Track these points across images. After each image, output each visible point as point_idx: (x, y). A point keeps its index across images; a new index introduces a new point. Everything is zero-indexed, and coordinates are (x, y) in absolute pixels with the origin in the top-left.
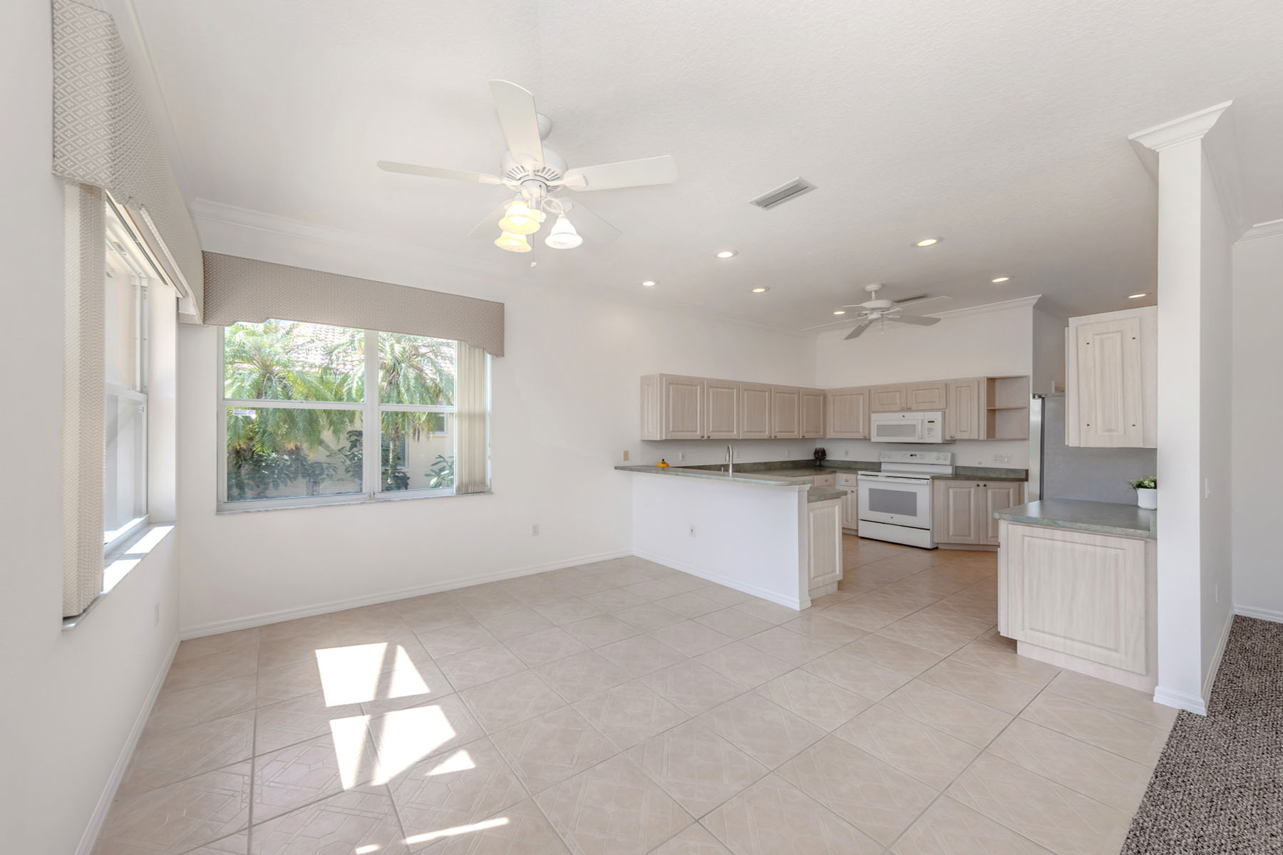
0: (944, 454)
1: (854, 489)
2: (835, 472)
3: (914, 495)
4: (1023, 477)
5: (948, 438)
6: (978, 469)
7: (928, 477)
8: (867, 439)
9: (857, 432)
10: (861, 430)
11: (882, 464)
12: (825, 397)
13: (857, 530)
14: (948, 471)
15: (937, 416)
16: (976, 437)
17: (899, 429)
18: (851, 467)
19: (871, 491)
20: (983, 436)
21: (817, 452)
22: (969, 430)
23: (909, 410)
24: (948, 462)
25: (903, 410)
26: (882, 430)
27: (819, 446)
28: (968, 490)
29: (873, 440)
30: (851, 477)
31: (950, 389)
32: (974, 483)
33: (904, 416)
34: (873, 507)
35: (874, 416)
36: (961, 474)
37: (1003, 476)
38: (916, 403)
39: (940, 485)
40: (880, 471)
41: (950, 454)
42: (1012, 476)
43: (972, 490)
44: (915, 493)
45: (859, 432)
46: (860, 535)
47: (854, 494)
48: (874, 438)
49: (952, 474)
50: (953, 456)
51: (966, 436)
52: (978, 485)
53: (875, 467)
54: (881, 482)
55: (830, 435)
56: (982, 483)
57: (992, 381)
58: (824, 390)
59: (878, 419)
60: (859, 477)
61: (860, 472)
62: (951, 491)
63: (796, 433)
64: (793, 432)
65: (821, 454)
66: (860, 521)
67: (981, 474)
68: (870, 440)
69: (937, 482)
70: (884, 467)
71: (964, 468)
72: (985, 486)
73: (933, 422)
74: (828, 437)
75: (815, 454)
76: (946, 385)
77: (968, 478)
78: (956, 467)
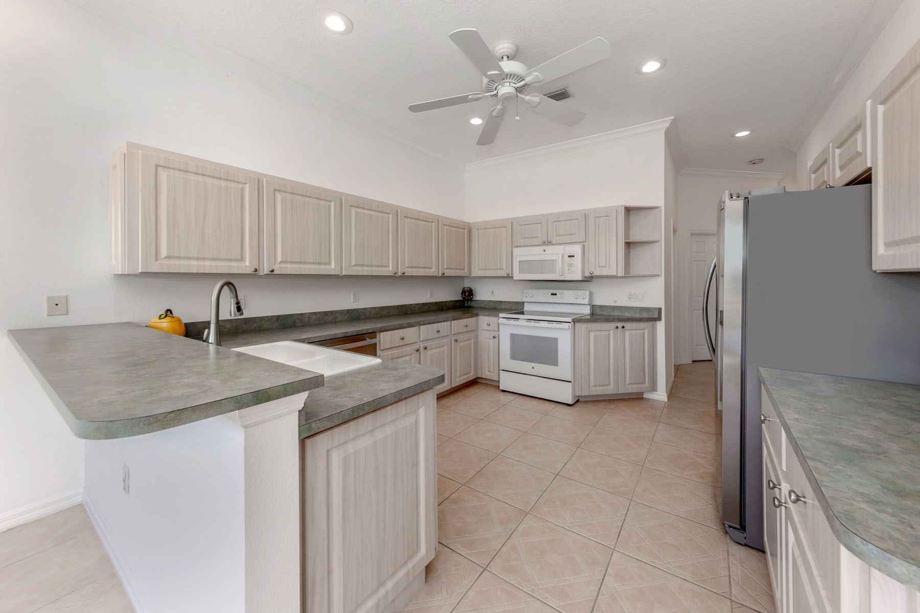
0: (582, 292)
1: (495, 334)
2: (477, 315)
3: (555, 341)
4: (656, 316)
5: (587, 274)
6: (614, 308)
7: (569, 320)
8: (509, 277)
9: (500, 269)
10: (504, 268)
11: (525, 304)
12: (470, 231)
13: (499, 381)
14: (587, 311)
15: (577, 250)
16: (615, 274)
17: (541, 265)
18: (495, 308)
19: (513, 337)
20: (621, 273)
21: (464, 292)
22: (608, 266)
23: (550, 243)
24: (586, 301)
25: (544, 244)
26: (526, 265)
27: (467, 284)
28: (608, 333)
29: (515, 278)
30: (492, 320)
31: (589, 218)
32: (612, 325)
33: (544, 251)
34: (514, 356)
35: (515, 250)
36: (598, 315)
37: (638, 316)
38: (557, 236)
39: (582, 327)
40: (522, 313)
41: (587, 293)
42: (645, 315)
43: (612, 332)
44: (557, 339)
45: (503, 269)
46: (501, 388)
47: (496, 339)
48: (517, 276)
49: (590, 315)
50: (591, 294)
51: (604, 272)
52: (617, 327)
53: (517, 309)
54: (521, 326)
55: (476, 272)
56: (620, 325)
57: (628, 210)
58: (469, 223)
59: (521, 254)
60: (501, 321)
61: (501, 315)
62: (592, 335)
63: (434, 270)
64: (431, 268)
65: (468, 294)
66: (501, 372)
67: (616, 313)
68: (512, 277)
69: (578, 325)
70: (527, 308)
71: (601, 307)
72: (623, 327)
73: (573, 256)
74: (473, 275)
75: (462, 294)
76: (586, 215)
77: (608, 319)
78: (593, 305)
